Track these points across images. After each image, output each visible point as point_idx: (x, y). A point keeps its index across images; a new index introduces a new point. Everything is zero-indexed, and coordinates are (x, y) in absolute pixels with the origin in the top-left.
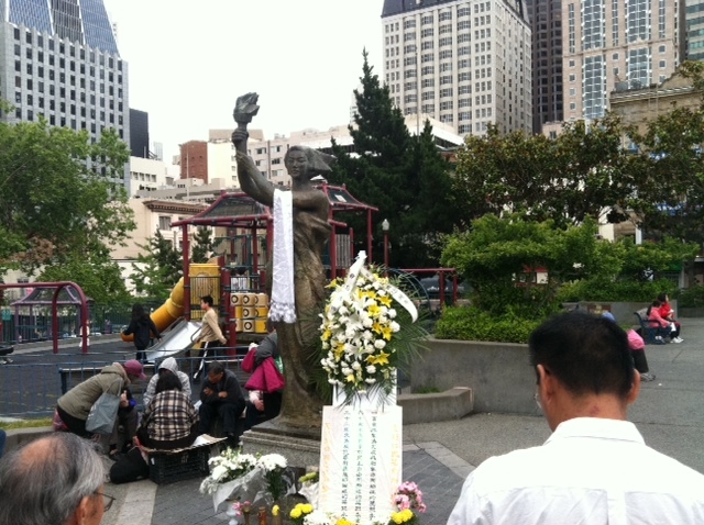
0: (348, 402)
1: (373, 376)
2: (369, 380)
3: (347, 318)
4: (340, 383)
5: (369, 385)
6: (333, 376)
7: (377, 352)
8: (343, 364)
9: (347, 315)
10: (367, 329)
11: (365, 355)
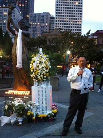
0: (38, 85)
5: (44, 81)
9: (39, 63)
10: (44, 67)
11: (44, 73)
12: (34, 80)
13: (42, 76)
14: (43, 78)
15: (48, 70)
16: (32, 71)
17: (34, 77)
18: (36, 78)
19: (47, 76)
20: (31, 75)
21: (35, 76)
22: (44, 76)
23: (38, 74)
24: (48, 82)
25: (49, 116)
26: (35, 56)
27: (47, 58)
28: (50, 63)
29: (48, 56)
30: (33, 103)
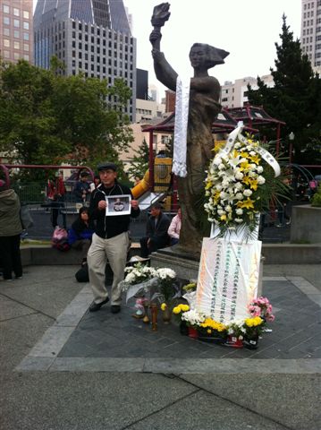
0: (221, 235)
1: (240, 217)
2: (237, 220)
3: (224, 173)
4: (217, 222)
5: (238, 224)
6: (211, 216)
7: (245, 198)
8: (219, 207)
9: (224, 170)
10: (238, 181)
11: (235, 201)
12: (210, 219)
13: (228, 208)
14: (229, 216)
16: (207, 193)
17: (211, 211)
19: (245, 210)
20: (205, 206)
23: (219, 203)
24: (252, 230)
25: (231, 331)
28: (260, 169)
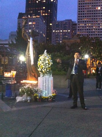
0: (43, 76)
4: (42, 73)
9: (44, 61)
10: (47, 63)
11: (47, 68)
12: (40, 73)
13: (45, 70)
14: (46, 71)
15: (50, 66)
16: (39, 66)
18: (42, 71)
19: (49, 70)
20: (38, 69)
21: (41, 70)
22: (47, 69)
23: (43, 68)
24: (50, 74)
25: (49, 98)
26: (41, 56)
27: (49, 57)
28: (52, 61)
29: (50, 55)
30: (39, 89)
